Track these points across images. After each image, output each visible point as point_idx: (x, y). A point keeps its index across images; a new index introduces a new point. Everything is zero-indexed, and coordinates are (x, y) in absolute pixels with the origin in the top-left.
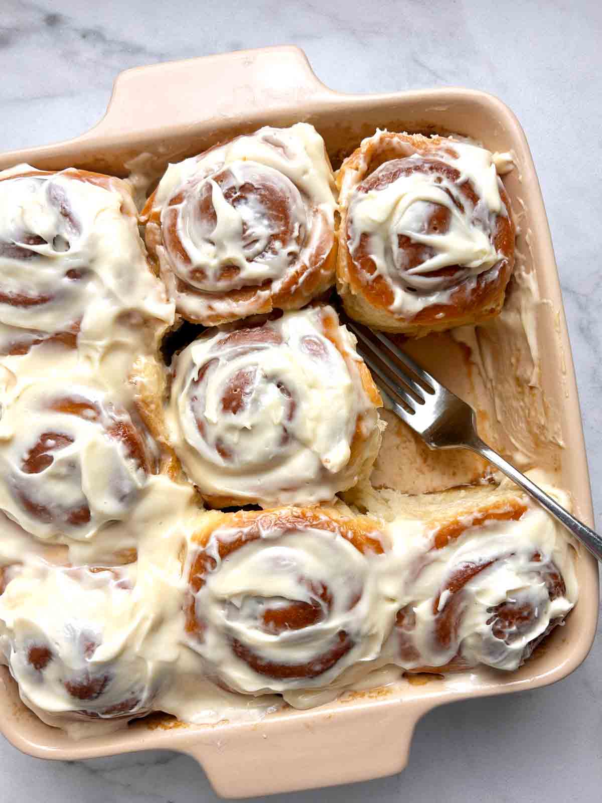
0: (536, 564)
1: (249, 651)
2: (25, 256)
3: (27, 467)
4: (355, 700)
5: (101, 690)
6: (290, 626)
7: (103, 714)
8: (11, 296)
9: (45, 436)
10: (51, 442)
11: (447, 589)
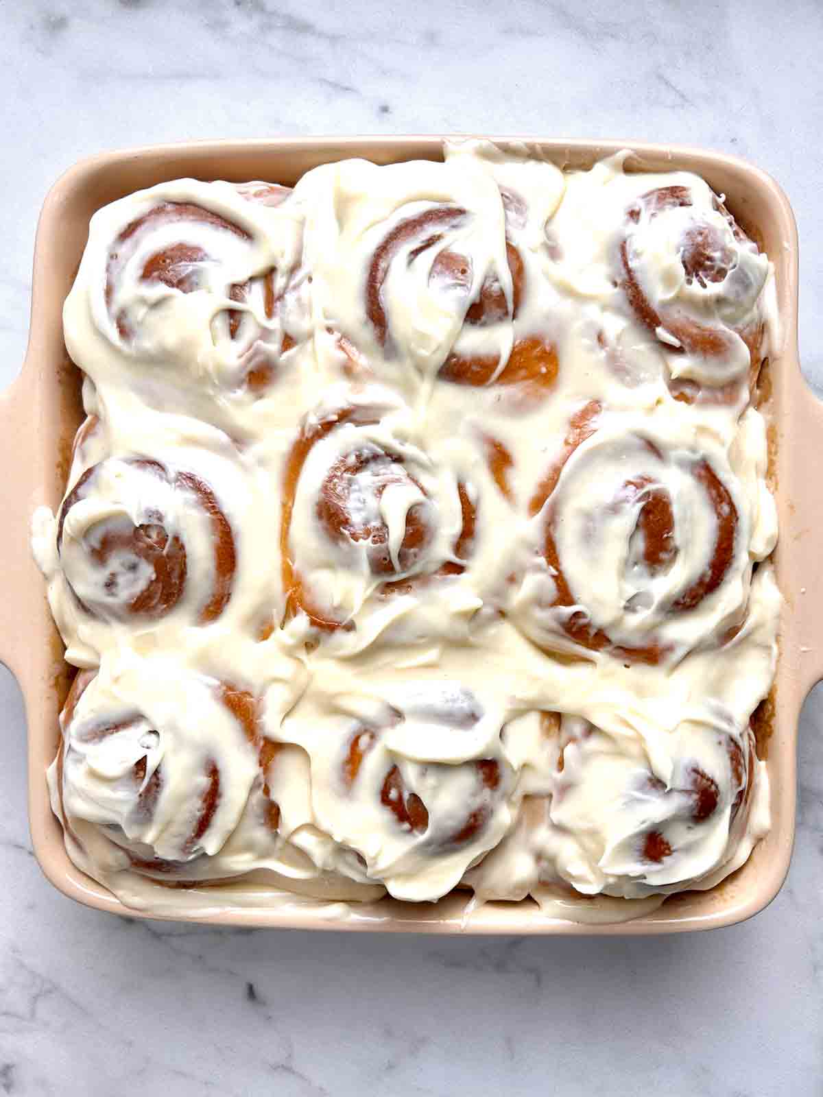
0: (644, 216)
1: (691, 590)
2: (158, 785)
3: (420, 827)
4: (777, 472)
5: (708, 779)
6: (668, 533)
7: (740, 784)
8: (204, 812)
9: (385, 799)
10: (393, 794)
11: (654, 330)
